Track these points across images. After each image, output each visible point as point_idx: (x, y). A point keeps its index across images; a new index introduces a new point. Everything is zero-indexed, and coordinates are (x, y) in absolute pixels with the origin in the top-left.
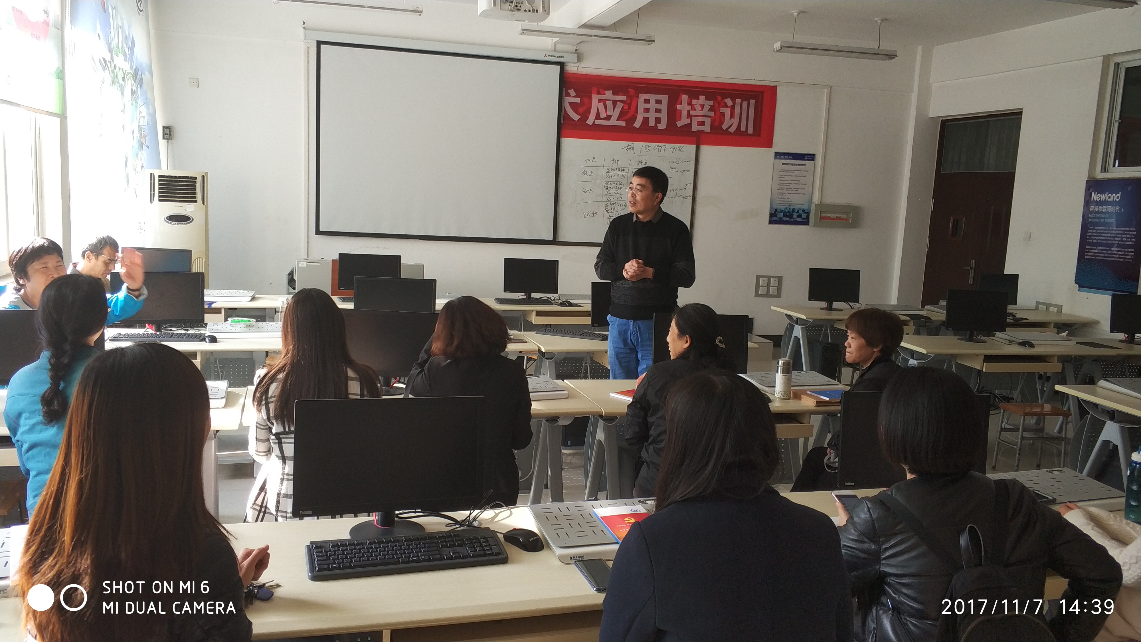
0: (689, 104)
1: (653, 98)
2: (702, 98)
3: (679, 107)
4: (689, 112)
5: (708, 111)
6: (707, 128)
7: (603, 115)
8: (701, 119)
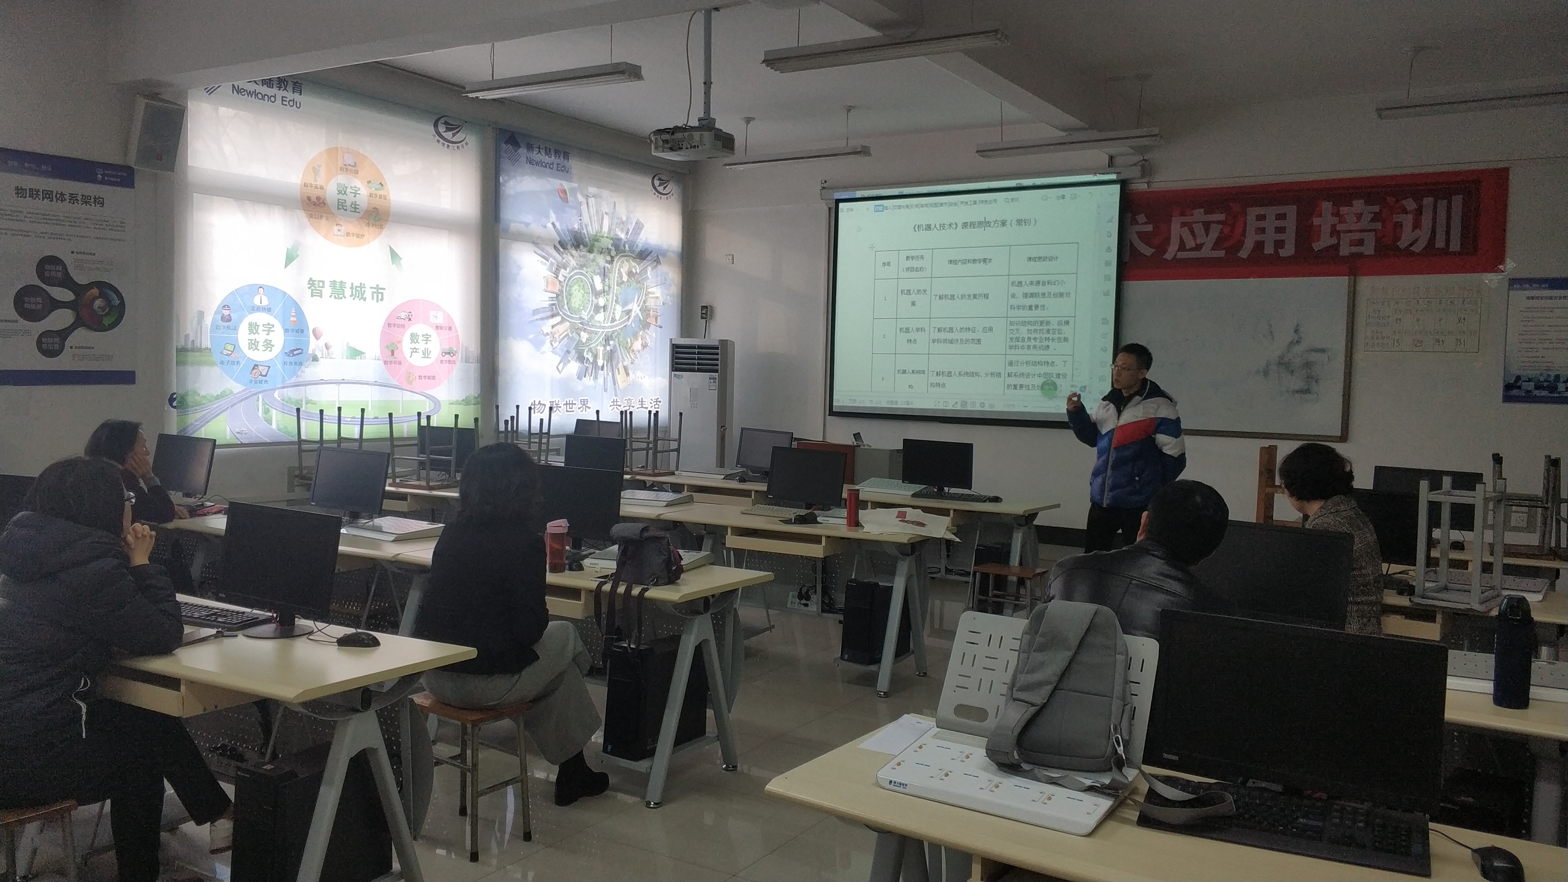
0: (1337, 214)
1: (1271, 212)
2: (1358, 205)
3: (1316, 221)
4: (1334, 226)
5: (1371, 221)
6: (1369, 249)
7: (1190, 243)
8: (1357, 236)
